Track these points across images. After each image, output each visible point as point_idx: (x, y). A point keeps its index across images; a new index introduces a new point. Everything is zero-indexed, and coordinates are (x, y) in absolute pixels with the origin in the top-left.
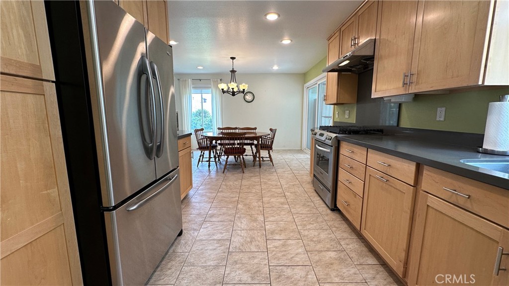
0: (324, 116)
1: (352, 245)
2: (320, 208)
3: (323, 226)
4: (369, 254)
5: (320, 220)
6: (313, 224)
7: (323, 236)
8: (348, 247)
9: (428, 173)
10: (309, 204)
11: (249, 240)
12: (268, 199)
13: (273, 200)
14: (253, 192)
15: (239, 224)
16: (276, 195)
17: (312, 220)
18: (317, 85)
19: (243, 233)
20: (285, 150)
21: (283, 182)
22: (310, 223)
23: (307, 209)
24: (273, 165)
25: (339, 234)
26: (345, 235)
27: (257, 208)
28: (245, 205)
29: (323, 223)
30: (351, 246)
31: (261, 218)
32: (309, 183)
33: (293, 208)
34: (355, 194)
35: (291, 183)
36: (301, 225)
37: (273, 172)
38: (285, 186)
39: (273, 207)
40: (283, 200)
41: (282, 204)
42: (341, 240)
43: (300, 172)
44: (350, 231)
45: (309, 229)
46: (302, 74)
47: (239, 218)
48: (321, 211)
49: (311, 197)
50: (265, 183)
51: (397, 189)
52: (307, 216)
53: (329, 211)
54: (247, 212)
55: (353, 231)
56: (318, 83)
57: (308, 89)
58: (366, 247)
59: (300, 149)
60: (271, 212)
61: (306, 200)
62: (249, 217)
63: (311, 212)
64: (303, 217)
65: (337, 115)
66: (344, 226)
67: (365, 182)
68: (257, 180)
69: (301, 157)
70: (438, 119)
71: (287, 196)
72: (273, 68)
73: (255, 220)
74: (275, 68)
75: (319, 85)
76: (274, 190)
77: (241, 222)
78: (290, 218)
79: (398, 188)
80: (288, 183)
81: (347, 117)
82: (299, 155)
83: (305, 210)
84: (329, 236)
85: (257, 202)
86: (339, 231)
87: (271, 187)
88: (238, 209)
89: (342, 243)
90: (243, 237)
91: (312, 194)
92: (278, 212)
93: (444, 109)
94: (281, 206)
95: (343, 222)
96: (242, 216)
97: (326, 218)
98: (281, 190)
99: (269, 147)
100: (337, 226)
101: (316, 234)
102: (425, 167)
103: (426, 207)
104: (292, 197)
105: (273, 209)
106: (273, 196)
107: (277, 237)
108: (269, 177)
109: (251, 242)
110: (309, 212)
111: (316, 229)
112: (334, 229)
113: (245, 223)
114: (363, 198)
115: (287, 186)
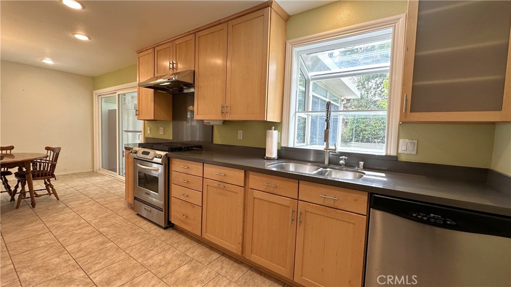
0: (125, 129)
1: (197, 251)
2: (152, 232)
3: (164, 247)
4: (211, 252)
5: (158, 243)
6: (152, 250)
7: (168, 256)
8: (195, 254)
9: (253, 176)
10: (137, 231)
12: (76, 246)
13: (84, 245)
14: (41, 245)
16: (86, 236)
17: (149, 246)
18: (117, 94)
20: (67, 175)
21: (88, 218)
22: (150, 250)
23: (138, 238)
24: (58, 199)
25: (182, 248)
26: (188, 246)
27: (63, 265)
28: (36, 269)
29: (163, 245)
30: (196, 253)
31: (79, 274)
32: (125, 209)
33: (121, 243)
34: (193, 205)
35: (101, 216)
36: (141, 257)
37: (63, 208)
38: (94, 221)
39: (90, 253)
40: (101, 239)
41: (102, 243)
42: (186, 252)
43: (107, 199)
44: (189, 240)
45: (151, 257)
46: (91, 77)
48: (155, 233)
49: (136, 224)
50: (58, 227)
51: (232, 192)
52: (142, 245)
53: (163, 231)
54: (48, 277)
55: (192, 240)
56: (118, 93)
57: (100, 97)
58: (207, 247)
59: (91, 170)
60: (92, 259)
61: (131, 228)
62: (56, 282)
63: (145, 239)
64: (138, 248)
65: (149, 131)
66: (183, 238)
67: (202, 192)
68: (39, 226)
69: (98, 181)
71: (104, 232)
72: (44, 61)
74: (48, 61)
75: (119, 95)
76: (79, 231)
78: (123, 256)
79: (232, 190)
80: (97, 216)
81: (161, 133)
82: (94, 178)
83: (137, 240)
84: (175, 253)
85: (58, 257)
86: (180, 245)
87: (71, 229)
89: (188, 254)
91: (136, 220)
92: (102, 255)
93: (242, 131)
94: (101, 247)
95: (180, 235)
97: (163, 238)
98: (90, 228)
99: (47, 174)
100: (176, 241)
101: (161, 257)
102: (250, 172)
103: (253, 199)
104: (112, 232)
105: (93, 255)
106: (80, 240)
108: (61, 217)
110: (142, 240)
111: (158, 253)
112: (175, 245)
114: (202, 207)
115: (97, 221)
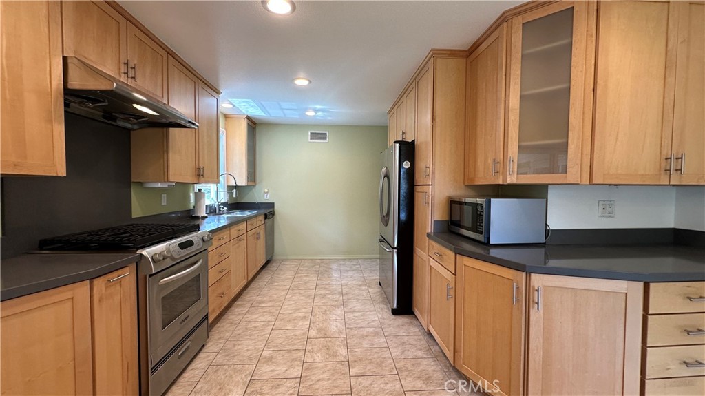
11: (328, 312)
15: (339, 324)
19: (333, 317)
27: (316, 348)
28: (335, 355)
31: (313, 333)
47: (340, 333)
54: (330, 341)
60: (295, 342)
62: (329, 334)
70: (163, 204)
73: (320, 330)
77: (337, 327)
88: (344, 345)
90: (333, 314)
93: (165, 195)
96: (337, 335)
107: (300, 315)
109: (326, 311)
113: (332, 327)
